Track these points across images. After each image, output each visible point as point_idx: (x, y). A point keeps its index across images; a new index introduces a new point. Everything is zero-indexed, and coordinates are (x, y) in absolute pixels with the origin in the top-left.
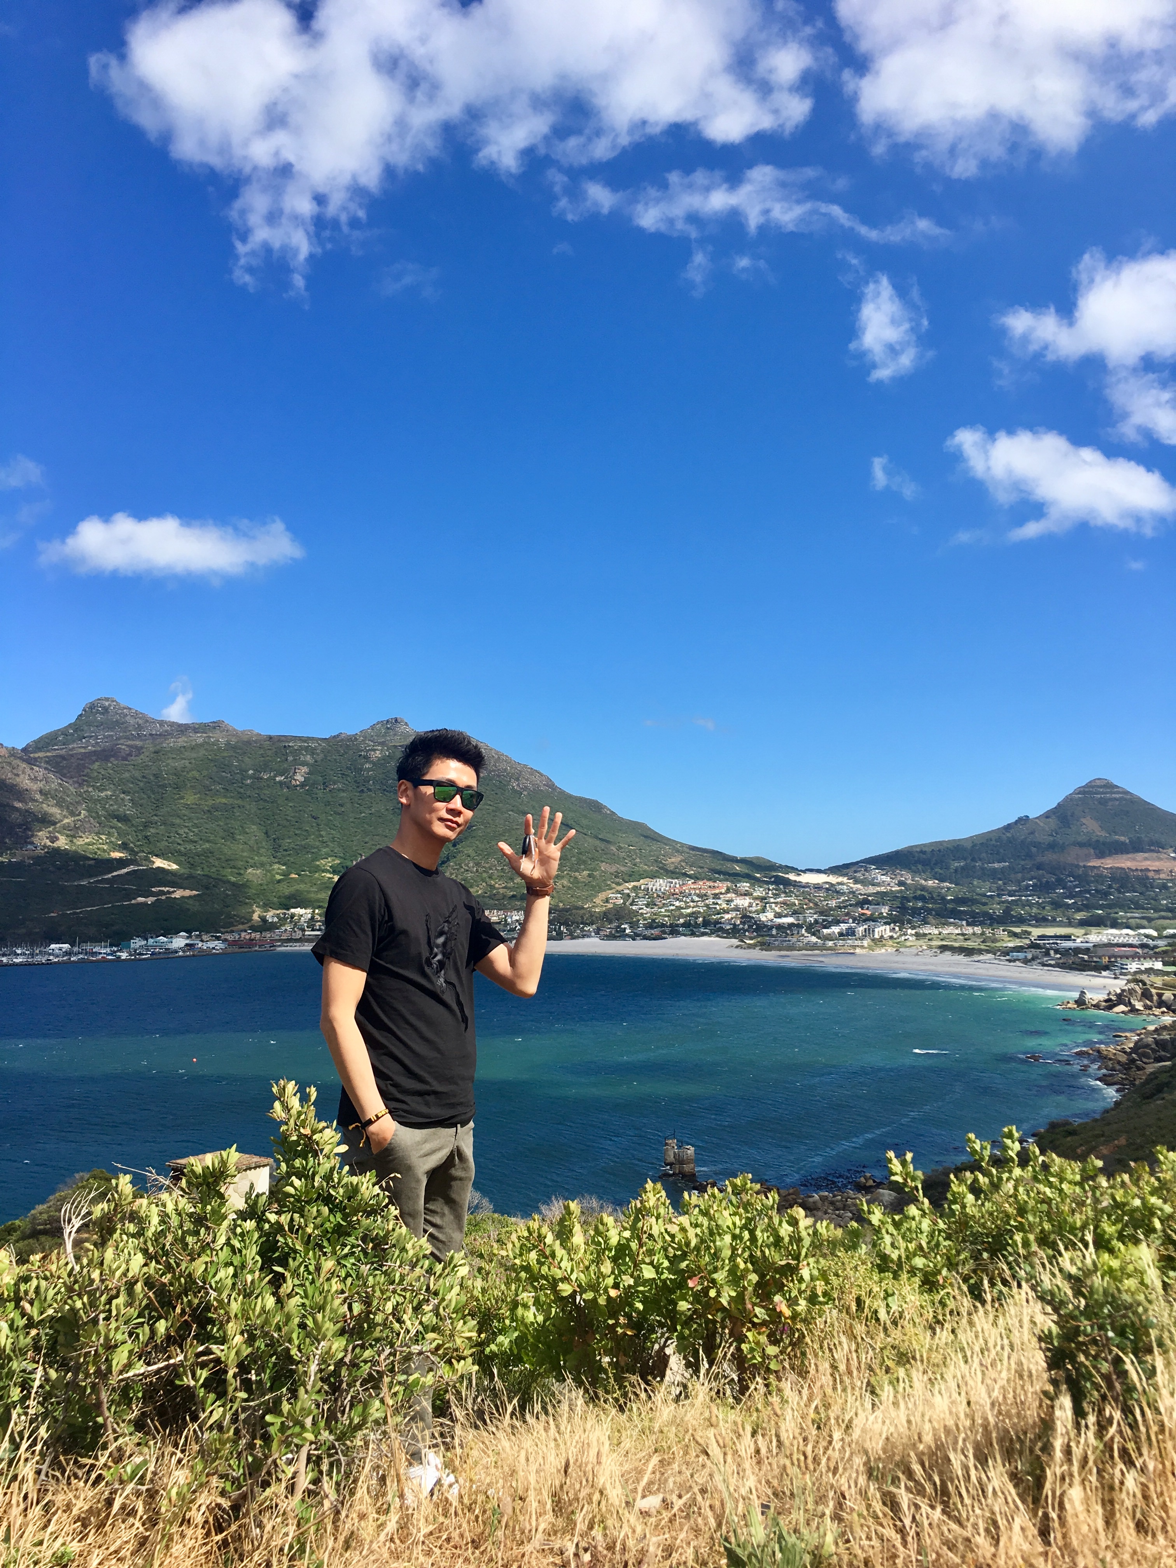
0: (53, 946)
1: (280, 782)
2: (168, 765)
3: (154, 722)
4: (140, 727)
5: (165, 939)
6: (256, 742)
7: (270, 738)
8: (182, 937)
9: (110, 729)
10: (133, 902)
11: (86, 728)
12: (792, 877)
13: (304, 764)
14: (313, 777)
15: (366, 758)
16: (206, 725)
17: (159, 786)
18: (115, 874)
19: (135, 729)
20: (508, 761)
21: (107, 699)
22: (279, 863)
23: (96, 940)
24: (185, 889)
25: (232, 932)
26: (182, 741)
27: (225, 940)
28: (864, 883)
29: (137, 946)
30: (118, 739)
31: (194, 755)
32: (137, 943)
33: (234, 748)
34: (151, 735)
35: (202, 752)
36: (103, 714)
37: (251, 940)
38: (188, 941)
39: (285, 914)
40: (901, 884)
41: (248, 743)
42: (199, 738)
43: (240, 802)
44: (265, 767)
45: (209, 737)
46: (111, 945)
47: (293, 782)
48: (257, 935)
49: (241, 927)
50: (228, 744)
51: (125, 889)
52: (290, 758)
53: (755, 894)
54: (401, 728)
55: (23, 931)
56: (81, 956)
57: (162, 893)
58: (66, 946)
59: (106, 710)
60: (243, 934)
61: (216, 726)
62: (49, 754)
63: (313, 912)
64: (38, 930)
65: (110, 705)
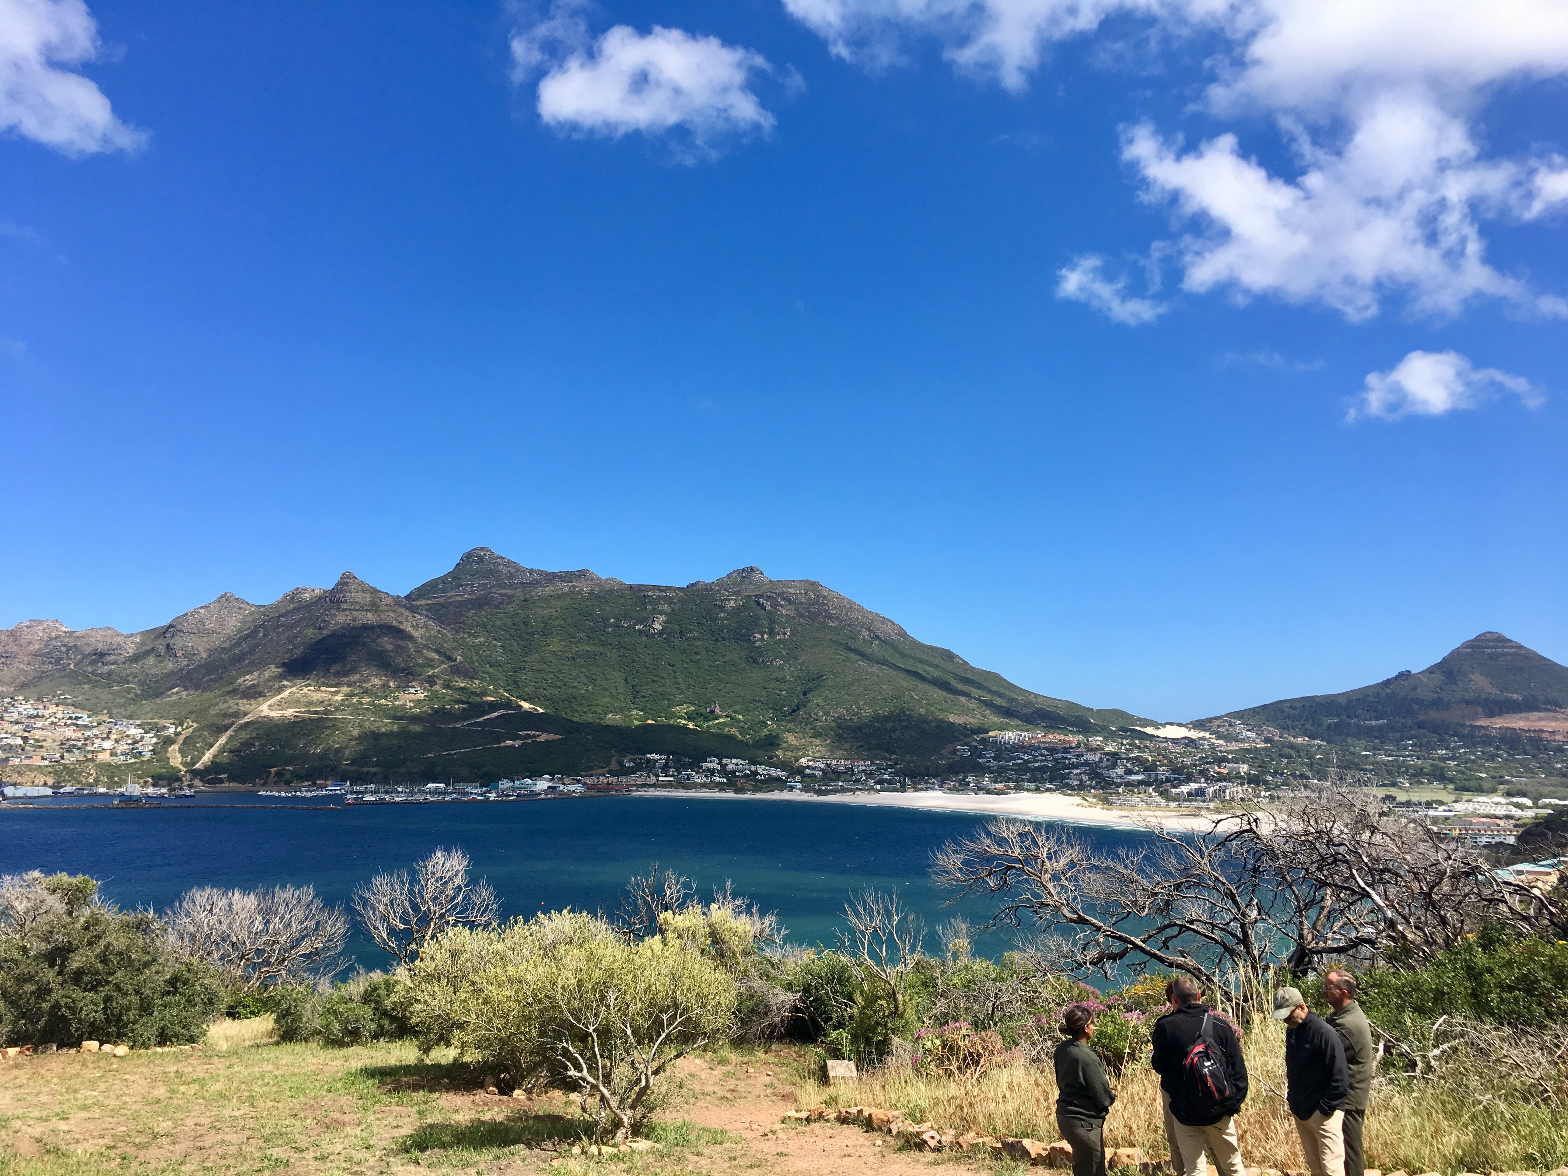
0: (430, 785)
1: (639, 630)
2: (536, 612)
3: (525, 570)
4: (511, 576)
5: (530, 781)
6: (617, 591)
7: (631, 587)
8: (546, 780)
9: (484, 577)
10: (502, 744)
11: (463, 577)
12: (1150, 730)
13: (661, 613)
14: (670, 626)
15: (722, 608)
16: (571, 574)
17: (527, 633)
18: (486, 717)
19: (508, 578)
20: (860, 610)
21: (482, 549)
22: (637, 709)
23: (468, 780)
24: (549, 733)
25: (592, 775)
26: (549, 590)
27: (585, 784)
28: (1228, 738)
29: (505, 787)
30: (491, 587)
31: (559, 604)
32: (504, 784)
33: (597, 597)
34: (522, 583)
35: (568, 600)
36: (477, 563)
37: (608, 784)
38: (550, 784)
39: (641, 759)
40: (1267, 740)
41: (611, 591)
42: (565, 587)
43: (601, 649)
44: (626, 617)
45: (574, 586)
46: (481, 786)
47: (652, 631)
48: (614, 780)
49: (600, 771)
50: (591, 593)
51: (496, 732)
52: (650, 607)
53: (1107, 749)
54: (756, 577)
55: (403, 770)
56: (454, 796)
57: (528, 736)
58: (442, 785)
59: (481, 559)
60: (601, 778)
61: (582, 574)
62: (429, 602)
63: (668, 757)
64: (416, 770)
65: (485, 555)
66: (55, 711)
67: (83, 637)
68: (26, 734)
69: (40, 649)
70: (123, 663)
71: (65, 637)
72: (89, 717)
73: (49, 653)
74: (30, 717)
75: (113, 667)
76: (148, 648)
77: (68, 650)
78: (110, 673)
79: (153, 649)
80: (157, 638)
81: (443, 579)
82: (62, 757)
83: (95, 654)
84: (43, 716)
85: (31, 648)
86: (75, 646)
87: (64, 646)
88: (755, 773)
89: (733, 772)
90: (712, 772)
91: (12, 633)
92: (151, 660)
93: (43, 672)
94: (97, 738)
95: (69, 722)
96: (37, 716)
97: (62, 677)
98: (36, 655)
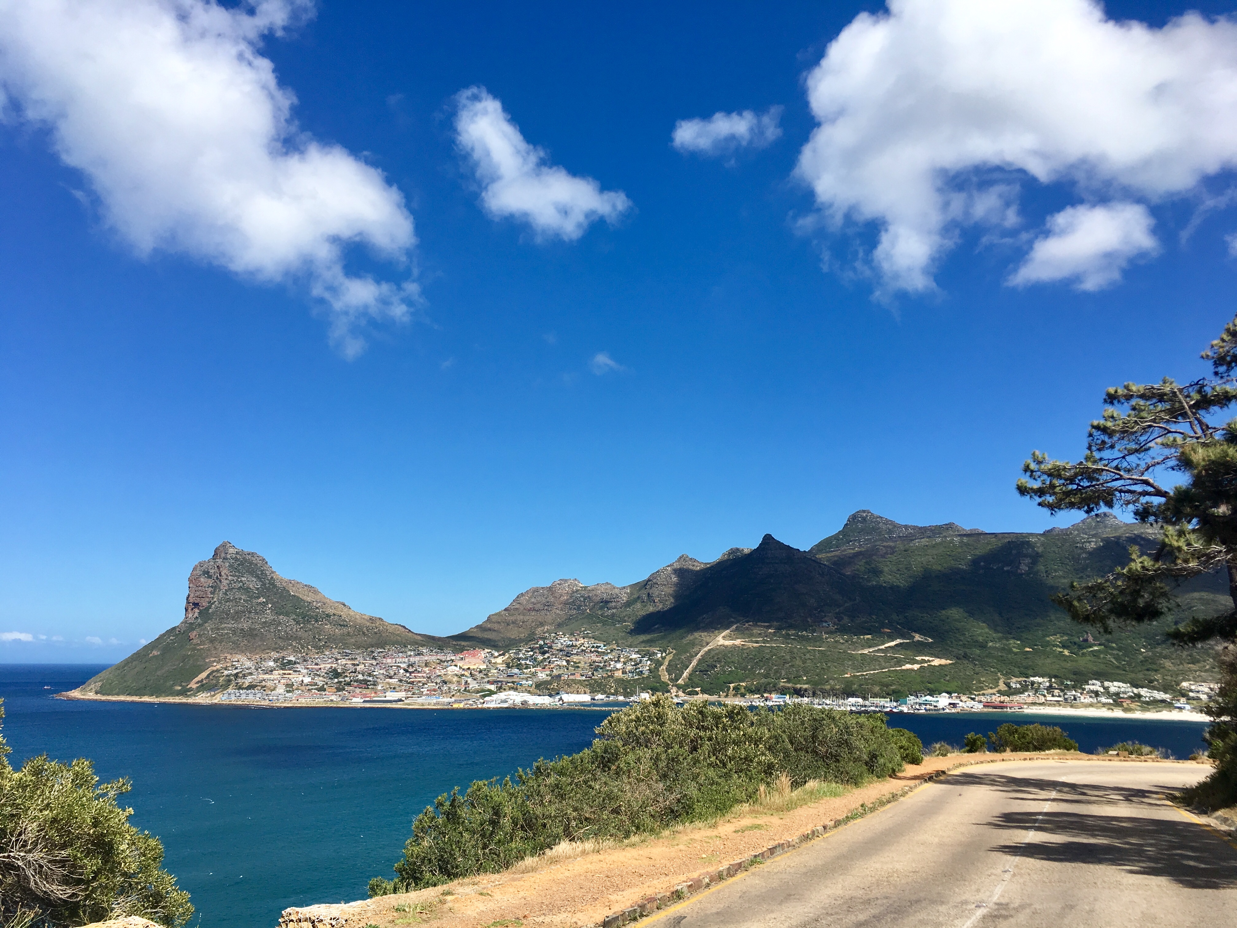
0: (850, 699)
1: (1008, 571)
2: (915, 560)
3: (901, 526)
4: (890, 532)
5: (933, 698)
6: (983, 538)
8: (946, 697)
9: (869, 533)
11: (851, 534)
14: (1035, 566)
15: (1082, 549)
16: (940, 527)
17: (911, 577)
18: (886, 646)
19: (888, 533)
21: (864, 511)
22: (1015, 637)
23: (882, 696)
24: (941, 659)
25: (984, 694)
26: (924, 541)
27: (980, 702)
29: (913, 702)
30: (875, 541)
31: (935, 552)
32: (911, 699)
33: (966, 545)
34: (900, 537)
35: (942, 549)
36: (861, 522)
37: (1001, 702)
38: (950, 701)
39: (1025, 681)
42: (937, 538)
44: (994, 559)
45: (945, 537)
46: (894, 700)
47: (1019, 571)
48: (1005, 698)
49: (990, 691)
50: (961, 541)
51: (896, 658)
52: (1014, 551)
54: (1111, 521)
55: (828, 687)
57: (924, 661)
58: (860, 700)
59: (864, 519)
60: (994, 697)
61: (950, 527)
62: (829, 555)
63: (1050, 681)
64: (838, 687)
65: (867, 516)
66: (582, 642)
67: (593, 590)
68: (568, 658)
69: (568, 600)
70: (621, 608)
71: (582, 590)
72: (604, 646)
73: (573, 602)
74: (568, 646)
75: (614, 611)
76: (635, 596)
77: (585, 599)
78: (613, 615)
79: (639, 598)
80: (640, 590)
81: (836, 537)
82: (593, 674)
83: (602, 602)
84: (576, 646)
85: (562, 598)
86: (589, 596)
87: (582, 596)
88: (1139, 696)
89: (1117, 694)
90: (1097, 694)
91: (550, 589)
92: (638, 605)
93: (571, 616)
94: (612, 661)
95: (593, 649)
96: (572, 646)
97: (583, 618)
98: (566, 603)
